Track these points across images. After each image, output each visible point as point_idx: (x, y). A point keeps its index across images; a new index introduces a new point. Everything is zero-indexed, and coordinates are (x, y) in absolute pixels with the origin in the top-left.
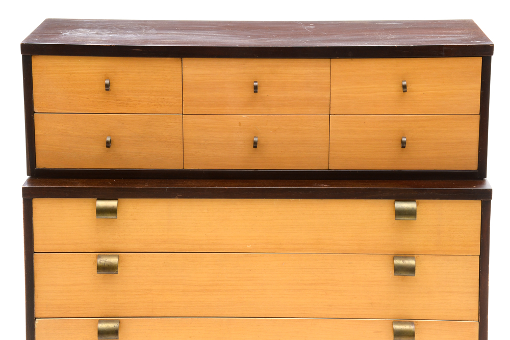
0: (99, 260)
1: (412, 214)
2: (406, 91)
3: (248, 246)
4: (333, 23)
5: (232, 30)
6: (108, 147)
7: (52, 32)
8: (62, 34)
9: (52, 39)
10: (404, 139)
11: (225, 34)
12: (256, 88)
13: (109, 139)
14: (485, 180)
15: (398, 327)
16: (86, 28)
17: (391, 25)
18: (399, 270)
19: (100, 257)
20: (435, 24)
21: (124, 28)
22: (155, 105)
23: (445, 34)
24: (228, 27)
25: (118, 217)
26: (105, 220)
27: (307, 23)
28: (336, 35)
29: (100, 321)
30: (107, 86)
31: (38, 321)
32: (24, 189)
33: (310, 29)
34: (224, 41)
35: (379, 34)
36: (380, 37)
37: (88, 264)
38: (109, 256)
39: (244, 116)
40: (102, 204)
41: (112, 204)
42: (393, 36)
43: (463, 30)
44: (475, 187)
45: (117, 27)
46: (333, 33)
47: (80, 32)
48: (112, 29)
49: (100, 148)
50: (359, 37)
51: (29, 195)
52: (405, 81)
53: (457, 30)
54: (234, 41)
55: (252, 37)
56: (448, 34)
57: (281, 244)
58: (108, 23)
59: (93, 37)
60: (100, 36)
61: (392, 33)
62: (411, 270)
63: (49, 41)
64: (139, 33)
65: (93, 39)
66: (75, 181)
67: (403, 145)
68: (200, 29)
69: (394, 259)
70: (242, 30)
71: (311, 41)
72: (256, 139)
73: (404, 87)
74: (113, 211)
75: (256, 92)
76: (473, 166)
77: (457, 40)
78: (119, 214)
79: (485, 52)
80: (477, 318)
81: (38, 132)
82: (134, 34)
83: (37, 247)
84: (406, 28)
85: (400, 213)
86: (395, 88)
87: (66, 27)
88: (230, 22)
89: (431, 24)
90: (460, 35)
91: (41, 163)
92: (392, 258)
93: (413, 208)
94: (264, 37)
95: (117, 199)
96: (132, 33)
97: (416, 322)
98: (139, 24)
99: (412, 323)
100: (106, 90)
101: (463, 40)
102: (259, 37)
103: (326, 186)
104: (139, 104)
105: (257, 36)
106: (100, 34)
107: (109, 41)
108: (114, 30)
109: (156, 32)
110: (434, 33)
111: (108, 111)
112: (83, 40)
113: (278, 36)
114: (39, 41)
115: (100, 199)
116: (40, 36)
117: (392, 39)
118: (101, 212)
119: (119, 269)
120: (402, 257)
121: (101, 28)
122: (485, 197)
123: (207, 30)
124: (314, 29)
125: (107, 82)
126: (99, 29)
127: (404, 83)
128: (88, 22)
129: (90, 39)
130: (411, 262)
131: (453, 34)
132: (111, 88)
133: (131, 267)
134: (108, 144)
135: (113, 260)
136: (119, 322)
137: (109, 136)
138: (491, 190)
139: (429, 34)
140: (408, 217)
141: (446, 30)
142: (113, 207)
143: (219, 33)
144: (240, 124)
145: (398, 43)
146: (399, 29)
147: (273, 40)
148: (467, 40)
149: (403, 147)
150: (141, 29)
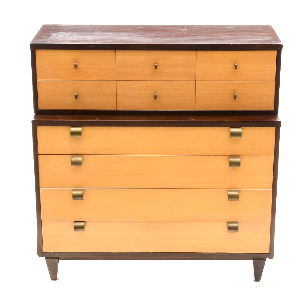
0: (72, 159)
1: (239, 135)
2: (237, 69)
3: (152, 152)
4: (197, 27)
5: (142, 32)
6: (76, 98)
7: (46, 34)
8: (51, 36)
9: (46, 40)
10: (235, 94)
11: (139, 35)
12: (156, 67)
13: (76, 94)
14: (277, 116)
15: (230, 193)
16: (64, 31)
17: (228, 28)
18: (232, 164)
19: (73, 157)
20: (252, 28)
21: (84, 30)
22: (101, 76)
23: (257, 36)
24: (140, 29)
25: (82, 136)
26: (75, 138)
27: (183, 27)
28: (199, 35)
29: (74, 190)
30: (76, 66)
31: (42, 189)
32: (32, 121)
33: (185, 31)
34: (138, 40)
35: (222, 35)
36: (223, 37)
37: (67, 161)
38: (78, 157)
39: (149, 81)
40: (73, 129)
41: (79, 129)
42: (230, 37)
43: (267, 33)
44: (272, 120)
45: (80, 30)
46: (197, 34)
47: (61, 34)
48: (78, 31)
49: (72, 99)
50: (211, 37)
51: (35, 125)
52: (236, 63)
53: (263, 33)
54: (144, 40)
55: (154, 37)
56: (259, 36)
57: (169, 151)
58: (75, 27)
59: (68, 38)
60: (71, 37)
61: (229, 35)
62: (238, 164)
63: (44, 41)
64: (92, 35)
65: (68, 39)
66: (59, 116)
67: (235, 97)
68: (125, 31)
69: (229, 158)
70: (148, 32)
71: (186, 41)
72: (156, 94)
73: (236, 66)
74: (79, 133)
75: (156, 69)
76: (272, 108)
77: (264, 40)
78: (82, 134)
79: (278, 48)
80: (272, 188)
81: (39, 90)
82: (90, 35)
83: (40, 152)
84: (236, 31)
85: (233, 134)
86: (230, 67)
87: (53, 31)
88: (141, 26)
89: (249, 28)
90: (265, 37)
91: (41, 107)
92: (228, 158)
93: (240, 132)
94: (160, 37)
95: (81, 127)
96: (88, 35)
97: (240, 190)
98: (92, 28)
99: (238, 191)
100: (75, 68)
101: (267, 41)
102: (157, 37)
103: (193, 120)
104: (93, 75)
105: (156, 36)
106: (72, 36)
107: (76, 41)
108: (79, 33)
109: (102, 34)
110: (251, 35)
111: (76, 79)
112: (62, 40)
113: (168, 36)
114: (39, 42)
115: (72, 127)
116: (40, 38)
117: (229, 39)
118: (73, 134)
119: (83, 163)
120: (234, 157)
121: (72, 31)
122: (277, 125)
123: (129, 32)
124: (187, 31)
125: (76, 64)
126: (71, 32)
127: (236, 64)
128: (65, 27)
129: (66, 39)
130: (238, 160)
131: (261, 36)
132: (77, 67)
133: (89, 163)
134: (76, 97)
135: (80, 159)
136: (84, 190)
137: (77, 92)
138: (281, 122)
139: (249, 35)
140: (237, 137)
141: (257, 33)
142: (80, 131)
143: (136, 34)
144: (147, 86)
145: (233, 42)
146: (232, 31)
147: (165, 39)
148: (269, 41)
149: (235, 98)
150: (93, 31)
